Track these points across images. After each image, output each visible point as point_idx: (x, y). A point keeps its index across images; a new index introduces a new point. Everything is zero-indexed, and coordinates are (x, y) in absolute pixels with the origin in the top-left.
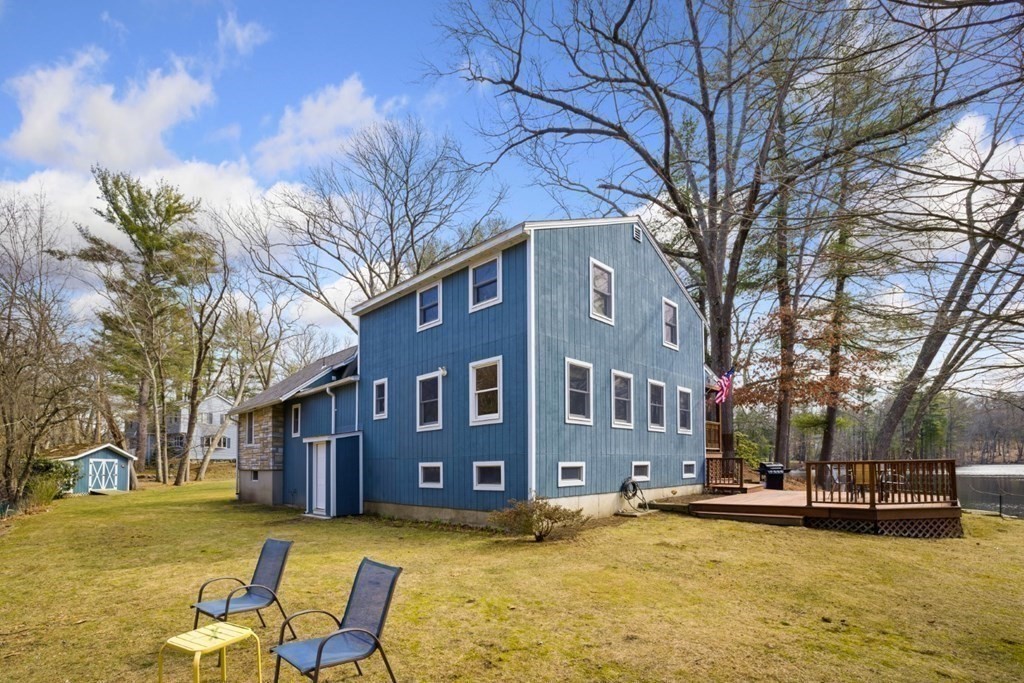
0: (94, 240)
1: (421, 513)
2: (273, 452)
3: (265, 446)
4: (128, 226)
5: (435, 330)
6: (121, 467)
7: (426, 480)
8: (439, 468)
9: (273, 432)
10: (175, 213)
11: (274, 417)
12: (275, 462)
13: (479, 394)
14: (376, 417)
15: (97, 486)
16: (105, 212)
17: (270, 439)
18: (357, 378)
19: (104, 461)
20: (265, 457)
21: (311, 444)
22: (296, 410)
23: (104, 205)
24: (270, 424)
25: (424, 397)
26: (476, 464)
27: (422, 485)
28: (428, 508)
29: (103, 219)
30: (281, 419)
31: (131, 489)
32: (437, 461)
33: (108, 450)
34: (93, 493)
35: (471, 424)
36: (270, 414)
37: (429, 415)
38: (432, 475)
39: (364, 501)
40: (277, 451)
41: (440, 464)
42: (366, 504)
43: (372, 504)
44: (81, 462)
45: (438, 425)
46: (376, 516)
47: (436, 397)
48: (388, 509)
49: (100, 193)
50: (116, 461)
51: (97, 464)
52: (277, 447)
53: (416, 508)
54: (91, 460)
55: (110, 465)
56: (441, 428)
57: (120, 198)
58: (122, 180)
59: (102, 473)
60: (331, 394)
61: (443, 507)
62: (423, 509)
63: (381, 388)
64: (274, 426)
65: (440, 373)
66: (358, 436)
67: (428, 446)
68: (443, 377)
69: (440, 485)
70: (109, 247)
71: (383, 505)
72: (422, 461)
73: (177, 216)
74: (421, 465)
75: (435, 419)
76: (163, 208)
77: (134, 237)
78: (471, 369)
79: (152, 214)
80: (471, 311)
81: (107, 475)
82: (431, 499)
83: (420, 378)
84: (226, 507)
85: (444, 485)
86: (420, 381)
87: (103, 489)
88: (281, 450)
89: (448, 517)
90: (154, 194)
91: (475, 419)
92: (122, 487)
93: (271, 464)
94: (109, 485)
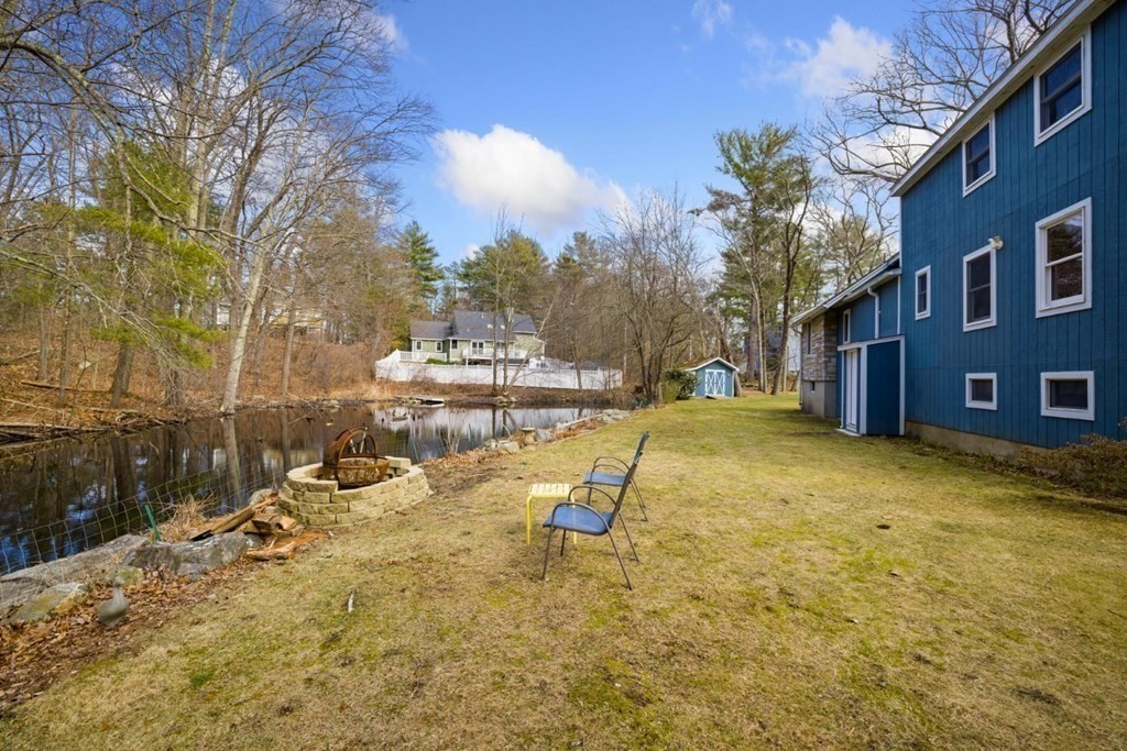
0: (717, 193)
1: (969, 443)
2: (825, 362)
3: (819, 357)
4: (739, 172)
5: (986, 188)
6: (727, 377)
7: (976, 397)
8: (991, 381)
9: (825, 341)
10: (775, 146)
11: (825, 326)
12: (827, 373)
13: (1053, 267)
14: (918, 316)
15: (711, 392)
16: (722, 167)
17: (823, 349)
18: (899, 272)
19: (715, 372)
20: (819, 368)
21: (845, 351)
22: (847, 316)
23: (721, 161)
24: (823, 333)
25: (973, 282)
26: (1044, 376)
27: (970, 404)
28: (978, 437)
29: (721, 173)
30: (833, 327)
31: (735, 395)
32: (989, 371)
33: (718, 362)
34: (708, 397)
35: (1038, 315)
36: (823, 323)
37: (980, 308)
38: (981, 390)
39: (906, 420)
40: (830, 362)
41: (993, 376)
42: (908, 424)
43: (915, 425)
44: (700, 372)
45: (992, 321)
46: (917, 439)
47: (988, 281)
48: (930, 433)
49: (719, 153)
50: (724, 371)
51: (711, 374)
52: (830, 357)
53: (962, 434)
54: (707, 371)
55: (720, 374)
56: (994, 324)
57: (732, 150)
58: (734, 135)
59: (714, 382)
60: (874, 294)
61: (997, 438)
62: (971, 437)
63: (923, 278)
64: (826, 335)
65: (993, 246)
66: (898, 342)
67: (977, 351)
68: (998, 251)
69: (993, 406)
70: (727, 194)
71: (925, 427)
72: (971, 372)
73: (776, 149)
74: (969, 376)
75: (987, 314)
76: (765, 146)
77: (744, 179)
78: (1037, 231)
79: (756, 154)
80: (1037, 142)
81: (717, 383)
82: (981, 424)
83: (967, 259)
84: (783, 415)
85: (998, 405)
86: (968, 263)
87: (715, 394)
88: (834, 360)
89: (1004, 453)
90: (757, 137)
91: (1045, 304)
92: (728, 394)
93: (823, 375)
94: (719, 392)
